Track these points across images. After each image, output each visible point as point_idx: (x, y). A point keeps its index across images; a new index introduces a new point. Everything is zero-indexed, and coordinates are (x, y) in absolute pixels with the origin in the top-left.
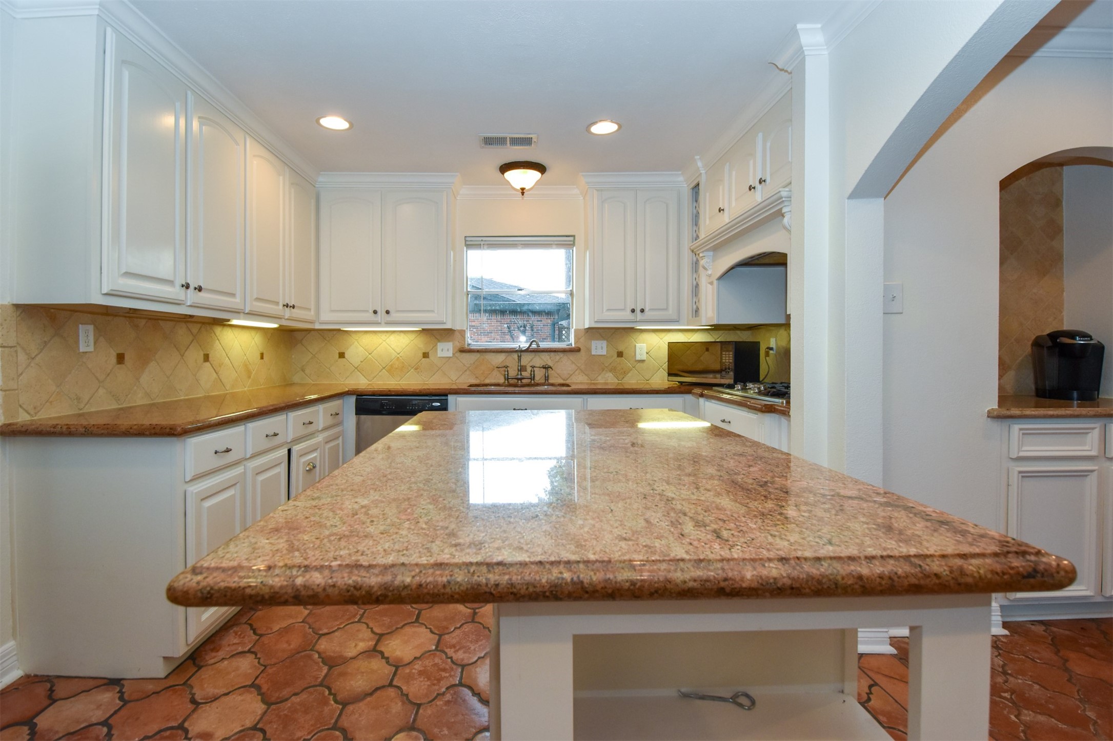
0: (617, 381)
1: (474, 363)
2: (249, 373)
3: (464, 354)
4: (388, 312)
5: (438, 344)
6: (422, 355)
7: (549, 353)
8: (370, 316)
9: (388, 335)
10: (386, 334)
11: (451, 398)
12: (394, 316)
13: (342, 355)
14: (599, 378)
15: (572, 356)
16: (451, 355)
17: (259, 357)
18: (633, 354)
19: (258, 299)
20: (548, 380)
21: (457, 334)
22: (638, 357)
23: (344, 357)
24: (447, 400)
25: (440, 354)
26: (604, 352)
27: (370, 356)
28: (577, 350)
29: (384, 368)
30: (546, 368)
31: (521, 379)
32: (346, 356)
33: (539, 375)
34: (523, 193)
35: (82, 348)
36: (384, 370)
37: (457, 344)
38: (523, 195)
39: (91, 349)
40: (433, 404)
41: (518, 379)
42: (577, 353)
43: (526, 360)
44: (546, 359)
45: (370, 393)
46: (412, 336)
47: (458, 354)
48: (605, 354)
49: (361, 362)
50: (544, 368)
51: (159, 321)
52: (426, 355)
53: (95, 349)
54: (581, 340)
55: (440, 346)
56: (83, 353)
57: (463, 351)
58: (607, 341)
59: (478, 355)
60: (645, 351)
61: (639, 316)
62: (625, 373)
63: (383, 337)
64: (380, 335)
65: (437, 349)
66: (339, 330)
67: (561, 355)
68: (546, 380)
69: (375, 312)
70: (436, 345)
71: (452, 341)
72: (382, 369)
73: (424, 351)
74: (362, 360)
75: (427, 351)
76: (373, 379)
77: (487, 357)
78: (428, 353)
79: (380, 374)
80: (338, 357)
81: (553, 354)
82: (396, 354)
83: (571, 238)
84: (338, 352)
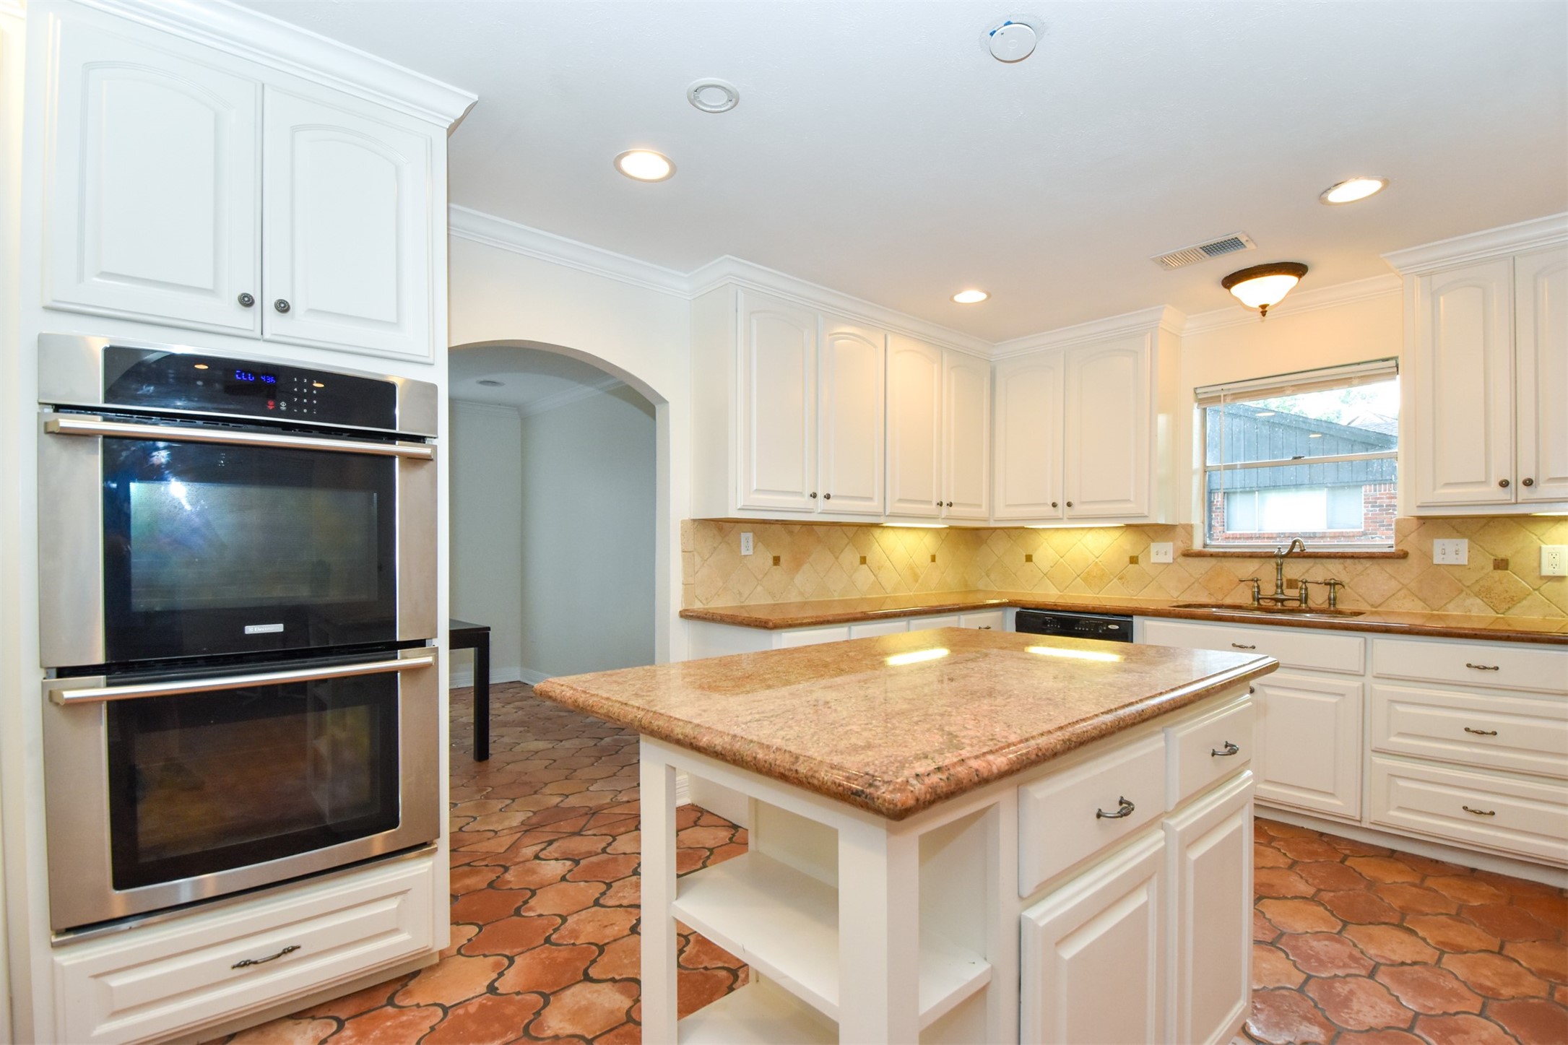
0: (1494, 614)
1: (1206, 572)
2: (916, 577)
3: (1190, 559)
4: (1069, 505)
5: (1152, 544)
6: (1128, 559)
7: (1342, 560)
8: (1049, 511)
9: (1084, 532)
10: (1080, 532)
11: (1137, 620)
12: (1078, 509)
13: (1029, 558)
14: (1450, 606)
15: (1390, 567)
16: (1171, 561)
17: (930, 560)
18: (1536, 564)
19: (900, 500)
20: (1334, 605)
21: (1179, 530)
22: (1547, 570)
23: (1031, 561)
24: (1132, 622)
25: (1154, 559)
26: (1463, 559)
27: (1061, 559)
28: (1404, 556)
29: (1078, 576)
30: (1331, 584)
31: (1282, 601)
32: (1034, 559)
33: (1319, 597)
34: (1264, 314)
35: (744, 552)
36: (1079, 579)
37: (1180, 544)
39: (751, 552)
40: (1110, 627)
41: (1277, 600)
42: (1401, 561)
43: (1294, 570)
44: (1334, 570)
45: (1033, 606)
46: (1116, 534)
47: (1181, 560)
48: (1466, 563)
49: (1051, 567)
50: (1326, 584)
51: (815, 527)
52: (1134, 560)
53: (754, 553)
54: (1409, 538)
55: (1155, 547)
56: (745, 556)
57: (1188, 554)
58: (1469, 539)
59: (1213, 561)
61: (1524, 492)
62: (1513, 601)
63: (1078, 535)
64: (1073, 533)
65: (1149, 552)
66: (1023, 528)
67: (1367, 563)
68: (1330, 604)
69: (1054, 505)
70: (1148, 546)
71: (1172, 541)
72: (1076, 578)
73: (1132, 555)
74: (1052, 565)
75: (1135, 555)
76: (1065, 589)
77: (1228, 564)
78: (1137, 557)
79: (1073, 583)
80: (1025, 560)
81: (1349, 561)
82: (1094, 558)
83: (1392, 363)
84: (1025, 554)
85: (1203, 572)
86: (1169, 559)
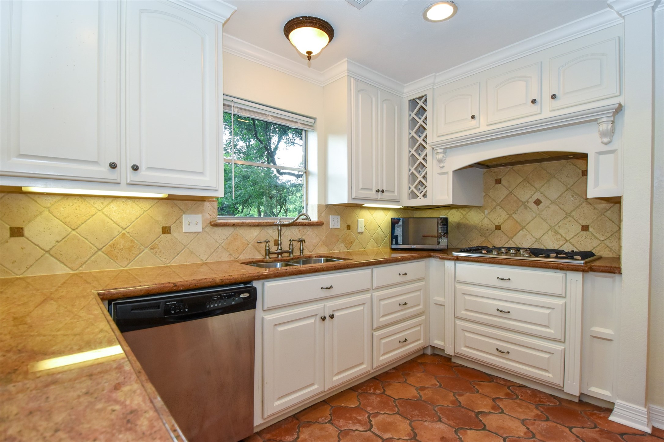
0: (346, 250)
1: (227, 238)
3: (216, 229)
4: (135, 168)
5: (183, 216)
6: (160, 230)
8: (103, 171)
9: (106, 202)
10: (102, 200)
12: (144, 175)
13: (17, 232)
15: (316, 230)
16: (201, 230)
18: (357, 227)
20: (303, 253)
21: (207, 204)
22: (359, 230)
23: (21, 235)
25: (186, 228)
27: (74, 232)
28: (321, 224)
29: (99, 250)
30: (302, 241)
31: (280, 254)
32: (26, 233)
34: (309, 58)
36: (100, 253)
37: (206, 216)
38: (309, 60)
40: (242, 296)
42: (321, 227)
44: (299, 233)
45: (142, 293)
46: (146, 205)
47: (209, 229)
48: (339, 227)
49: (58, 242)
50: (299, 241)
52: (166, 230)
54: (322, 215)
55: (186, 219)
57: (214, 224)
58: (340, 216)
59: (230, 230)
60: (363, 224)
62: (353, 244)
63: (98, 204)
64: (92, 201)
65: (181, 223)
66: (18, 191)
67: (308, 228)
68: (300, 253)
69: (113, 166)
70: (181, 217)
71: (201, 213)
72: (96, 252)
73: (164, 226)
74: (59, 239)
75: (167, 225)
76: (81, 266)
77: (241, 231)
78: (170, 227)
79: (93, 258)
80: (9, 235)
81: (301, 227)
82: (121, 230)
83: (313, 121)
84: (9, 227)
85: (225, 238)
86: (199, 229)
